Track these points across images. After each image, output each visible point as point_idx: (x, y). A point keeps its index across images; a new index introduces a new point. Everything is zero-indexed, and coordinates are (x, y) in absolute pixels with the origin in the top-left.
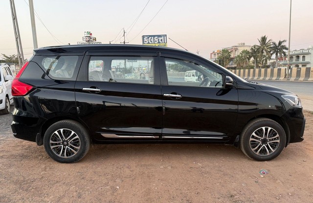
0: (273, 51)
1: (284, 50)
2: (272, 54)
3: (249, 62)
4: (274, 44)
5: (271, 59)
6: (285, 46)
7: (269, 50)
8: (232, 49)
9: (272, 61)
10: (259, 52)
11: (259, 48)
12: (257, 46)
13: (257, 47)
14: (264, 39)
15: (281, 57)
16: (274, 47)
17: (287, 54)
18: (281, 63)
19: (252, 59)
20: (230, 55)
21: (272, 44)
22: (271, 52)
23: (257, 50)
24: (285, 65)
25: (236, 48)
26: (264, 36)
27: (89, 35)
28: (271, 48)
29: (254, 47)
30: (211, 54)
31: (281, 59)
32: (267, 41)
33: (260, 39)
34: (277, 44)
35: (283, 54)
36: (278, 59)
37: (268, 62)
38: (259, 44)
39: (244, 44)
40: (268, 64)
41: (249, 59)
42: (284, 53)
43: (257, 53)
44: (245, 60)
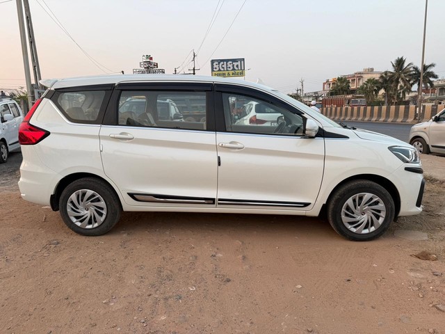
0: (414, 80)
1: (431, 79)
2: (412, 85)
3: (377, 96)
4: (416, 69)
5: (410, 91)
6: (432, 72)
7: (407, 79)
8: (354, 76)
9: (412, 94)
10: (392, 82)
11: (392, 76)
12: (390, 72)
13: (389, 74)
14: (400, 62)
15: (427, 89)
16: (414, 74)
17: (435, 84)
18: (426, 98)
19: (382, 91)
20: (349, 86)
21: (412, 69)
22: (411, 82)
24: (432, 100)
25: (359, 75)
26: (400, 58)
27: (148, 60)
28: (410, 75)
29: (386, 74)
30: (324, 84)
31: (426, 91)
32: (405, 65)
33: (394, 62)
35: (429, 85)
36: (423, 91)
37: (407, 95)
38: (392, 70)
39: (372, 69)
40: (407, 99)
41: (377, 92)
42: (431, 83)
43: (389, 82)
44: (371, 94)
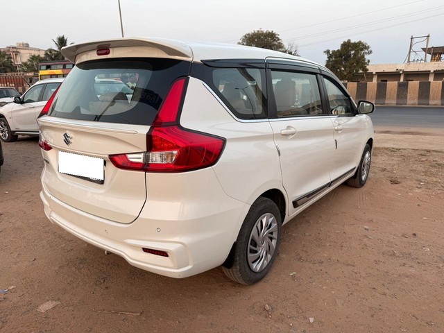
11: (58, 55)
13: (54, 53)
14: (62, 41)
23: (55, 56)
25: (14, 50)
29: (51, 52)
33: (56, 40)
39: (27, 44)
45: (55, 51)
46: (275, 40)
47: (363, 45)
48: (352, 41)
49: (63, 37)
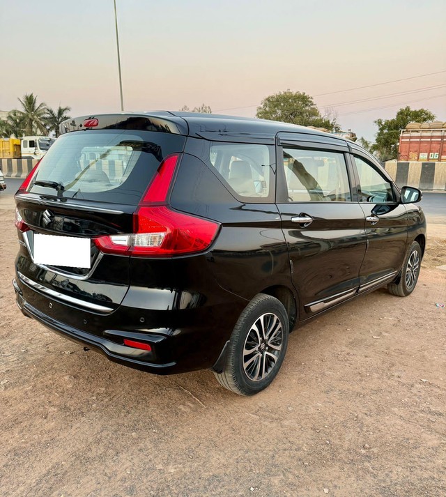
0: (51, 125)
4: (51, 112)
7: (43, 123)
10: (25, 125)
11: (24, 118)
13: (19, 115)
14: (30, 101)
16: (50, 118)
21: (46, 111)
22: (48, 127)
23: (21, 120)
26: (29, 94)
28: (44, 118)
29: (15, 115)
32: (37, 105)
33: (23, 100)
34: (56, 113)
38: (22, 110)
43: (21, 125)
45: (21, 113)
46: (306, 105)
47: (426, 114)
48: (412, 109)
49: (31, 96)
